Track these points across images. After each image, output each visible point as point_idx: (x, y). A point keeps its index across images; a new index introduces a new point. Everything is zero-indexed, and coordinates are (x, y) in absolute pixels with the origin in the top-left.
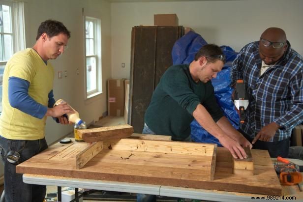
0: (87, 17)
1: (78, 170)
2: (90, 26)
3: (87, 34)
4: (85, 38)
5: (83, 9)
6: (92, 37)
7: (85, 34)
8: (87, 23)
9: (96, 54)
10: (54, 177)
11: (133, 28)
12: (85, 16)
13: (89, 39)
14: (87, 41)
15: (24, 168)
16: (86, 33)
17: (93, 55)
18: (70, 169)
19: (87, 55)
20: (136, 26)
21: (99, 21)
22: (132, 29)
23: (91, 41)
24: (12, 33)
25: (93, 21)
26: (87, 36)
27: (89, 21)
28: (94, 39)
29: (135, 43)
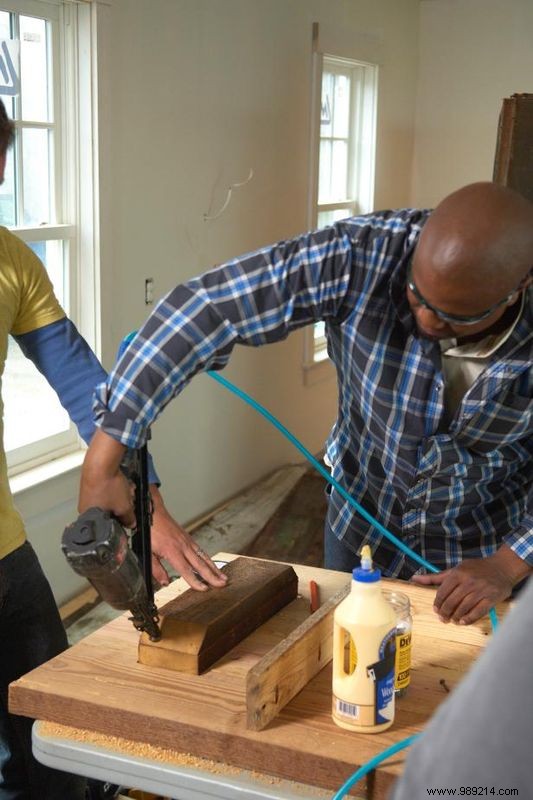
0: (327, 59)
1: (254, 735)
2: (336, 91)
3: (327, 122)
4: (318, 139)
5: (316, 27)
6: (345, 135)
7: (319, 122)
8: (327, 81)
9: (354, 199)
10: (153, 750)
11: (506, 102)
12: (321, 55)
13: (332, 140)
14: (325, 149)
15: (38, 697)
16: (323, 118)
17: (344, 200)
18: (222, 727)
19: (322, 201)
20: (520, 93)
21: (373, 73)
22: (500, 105)
23: (341, 148)
24: (51, 121)
25: (351, 73)
26: (325, 131)
27: (337, 71)
28: (350, 141)
29: (511, 163)
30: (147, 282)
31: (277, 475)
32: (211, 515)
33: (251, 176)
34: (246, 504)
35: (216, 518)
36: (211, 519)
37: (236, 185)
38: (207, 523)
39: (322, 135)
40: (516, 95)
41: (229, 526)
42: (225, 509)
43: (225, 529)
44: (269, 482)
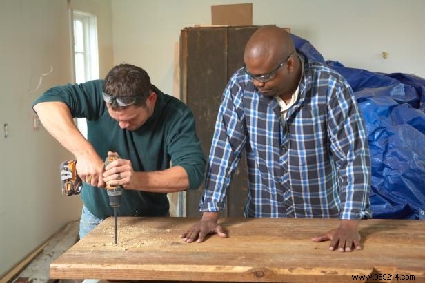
0: (76, 12)
4: (74, 53)
6: (82, 50)
7: (73, 44)
11: (182, 31)
12: (72, 10)
13: (78, 53)
20: (188, 26)
22: (180, 32)
23: (82, 57)
28: (84, 54)
29: (188, 59)
30: (5, 125)
31: (68, 226)
32: (41, 248)
33: (52, 69)
34: (58, 241)
35: (45, 249)
36: (42, 250)
37: (44, 75)
38: (41, 252)
39: (75, 50)
40: (186, 28)
41: (53, 253)
42: (48, 245)
43: (52, 254)
44: (66, 230)
